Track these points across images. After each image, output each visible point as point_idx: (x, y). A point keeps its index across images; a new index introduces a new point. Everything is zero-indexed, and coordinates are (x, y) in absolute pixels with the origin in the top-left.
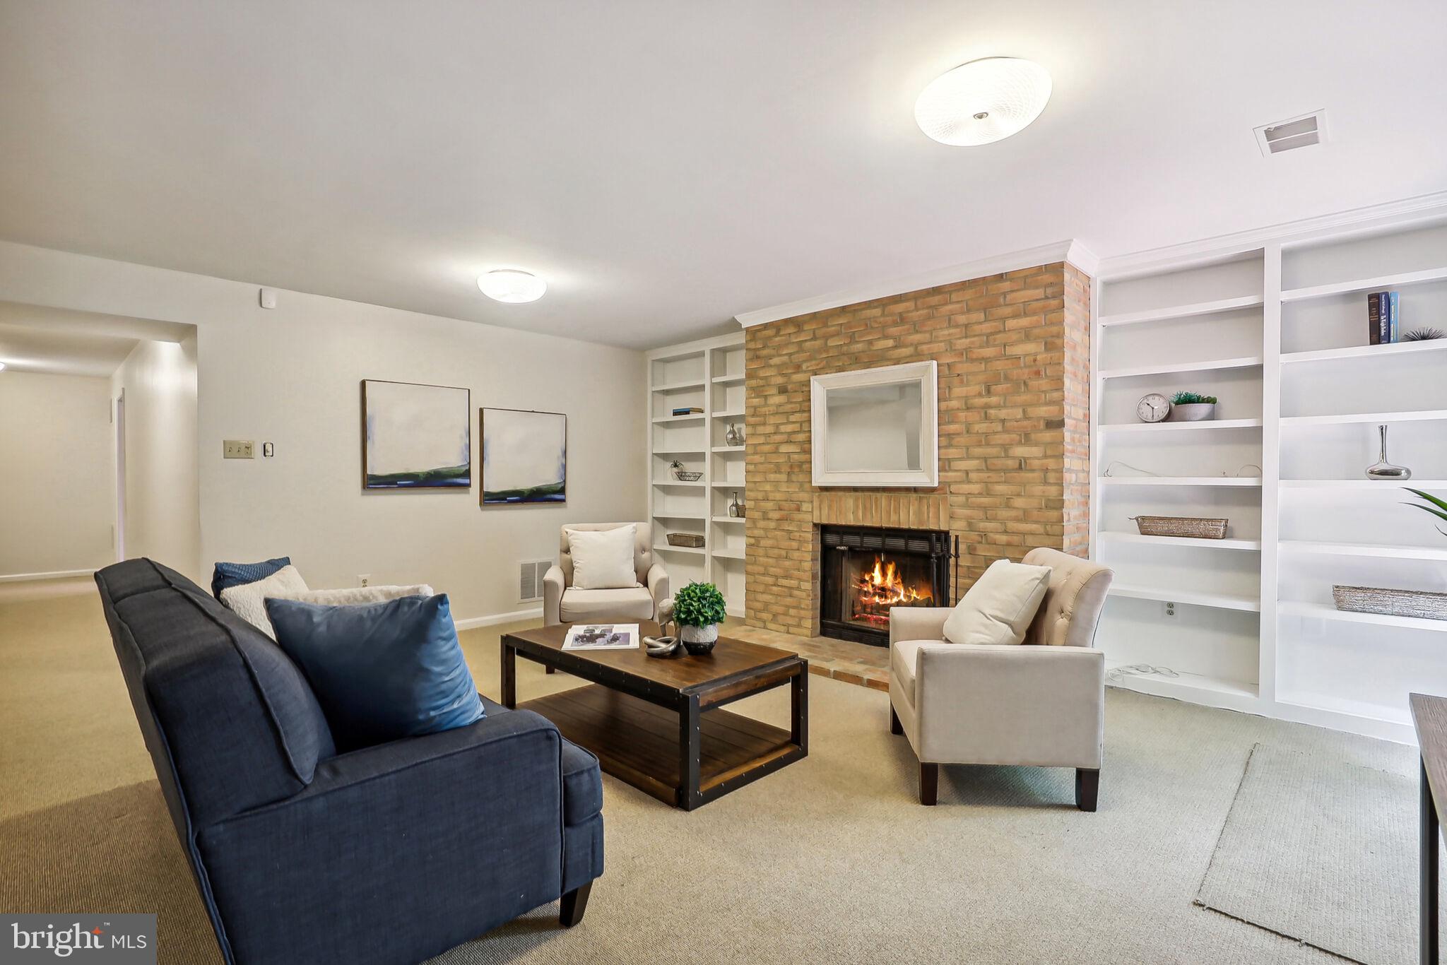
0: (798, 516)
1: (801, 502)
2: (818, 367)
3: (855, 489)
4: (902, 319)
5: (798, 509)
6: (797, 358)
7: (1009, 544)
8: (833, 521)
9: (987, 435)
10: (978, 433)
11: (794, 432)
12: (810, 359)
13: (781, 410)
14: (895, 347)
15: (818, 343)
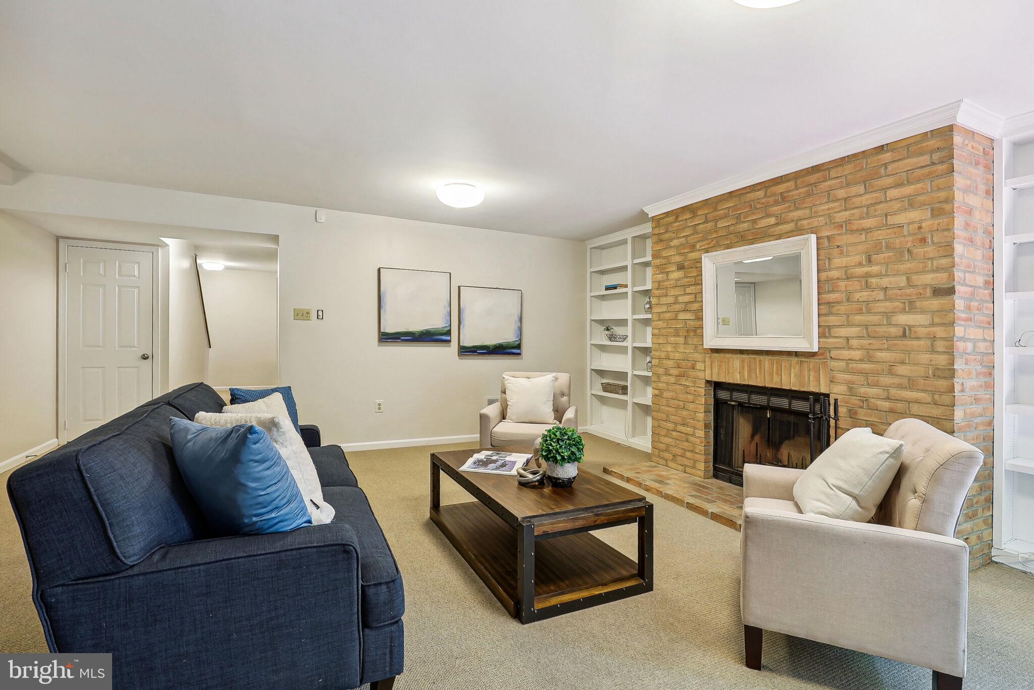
0: (692, 373)
1: (695, 361)
3: (742, 352)
4: (784, 198)
5: (693, 368)
6: (691, 240)
8: (722, 379)
9: (867, 302)
10: (858, 301)
11: (690, 302)
12: (703, 239)
13: (679, 283)
14: (777, 224)
15: (709, 225)
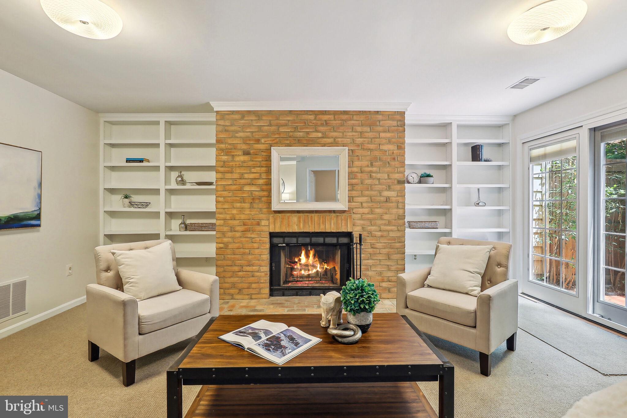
0: (258, 228)
1: (260, 220)
2: (273, 142)
3: (298, 212)
4: (327, 123)
5: (258, 224)
6: (257, 135)
7: (382, 236)
8: (277, 230)
9: (371, 185)
10: (367, 184)
11: (255, 179)
12: (267, 136)
13: (245, 165)
14: (323, 137)
15: (273, 128)
